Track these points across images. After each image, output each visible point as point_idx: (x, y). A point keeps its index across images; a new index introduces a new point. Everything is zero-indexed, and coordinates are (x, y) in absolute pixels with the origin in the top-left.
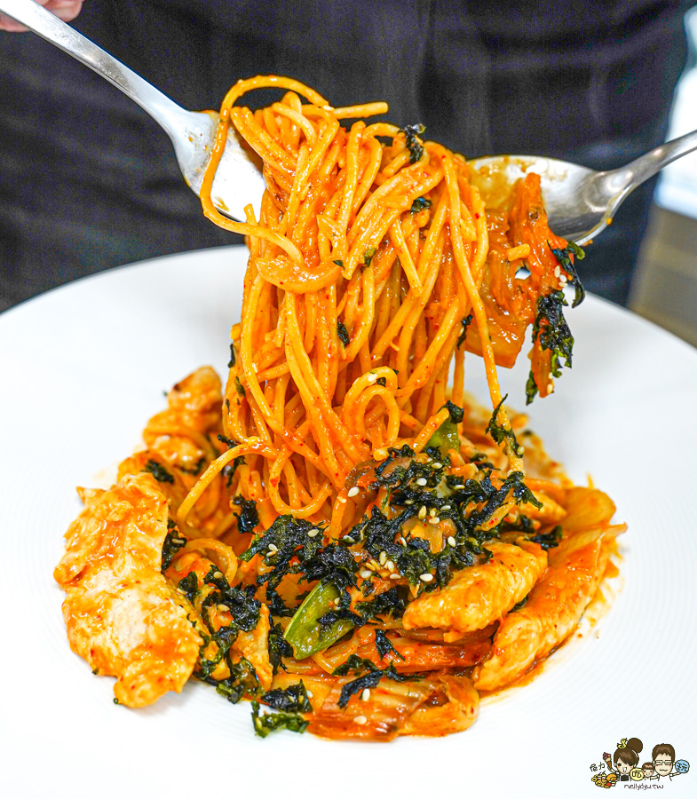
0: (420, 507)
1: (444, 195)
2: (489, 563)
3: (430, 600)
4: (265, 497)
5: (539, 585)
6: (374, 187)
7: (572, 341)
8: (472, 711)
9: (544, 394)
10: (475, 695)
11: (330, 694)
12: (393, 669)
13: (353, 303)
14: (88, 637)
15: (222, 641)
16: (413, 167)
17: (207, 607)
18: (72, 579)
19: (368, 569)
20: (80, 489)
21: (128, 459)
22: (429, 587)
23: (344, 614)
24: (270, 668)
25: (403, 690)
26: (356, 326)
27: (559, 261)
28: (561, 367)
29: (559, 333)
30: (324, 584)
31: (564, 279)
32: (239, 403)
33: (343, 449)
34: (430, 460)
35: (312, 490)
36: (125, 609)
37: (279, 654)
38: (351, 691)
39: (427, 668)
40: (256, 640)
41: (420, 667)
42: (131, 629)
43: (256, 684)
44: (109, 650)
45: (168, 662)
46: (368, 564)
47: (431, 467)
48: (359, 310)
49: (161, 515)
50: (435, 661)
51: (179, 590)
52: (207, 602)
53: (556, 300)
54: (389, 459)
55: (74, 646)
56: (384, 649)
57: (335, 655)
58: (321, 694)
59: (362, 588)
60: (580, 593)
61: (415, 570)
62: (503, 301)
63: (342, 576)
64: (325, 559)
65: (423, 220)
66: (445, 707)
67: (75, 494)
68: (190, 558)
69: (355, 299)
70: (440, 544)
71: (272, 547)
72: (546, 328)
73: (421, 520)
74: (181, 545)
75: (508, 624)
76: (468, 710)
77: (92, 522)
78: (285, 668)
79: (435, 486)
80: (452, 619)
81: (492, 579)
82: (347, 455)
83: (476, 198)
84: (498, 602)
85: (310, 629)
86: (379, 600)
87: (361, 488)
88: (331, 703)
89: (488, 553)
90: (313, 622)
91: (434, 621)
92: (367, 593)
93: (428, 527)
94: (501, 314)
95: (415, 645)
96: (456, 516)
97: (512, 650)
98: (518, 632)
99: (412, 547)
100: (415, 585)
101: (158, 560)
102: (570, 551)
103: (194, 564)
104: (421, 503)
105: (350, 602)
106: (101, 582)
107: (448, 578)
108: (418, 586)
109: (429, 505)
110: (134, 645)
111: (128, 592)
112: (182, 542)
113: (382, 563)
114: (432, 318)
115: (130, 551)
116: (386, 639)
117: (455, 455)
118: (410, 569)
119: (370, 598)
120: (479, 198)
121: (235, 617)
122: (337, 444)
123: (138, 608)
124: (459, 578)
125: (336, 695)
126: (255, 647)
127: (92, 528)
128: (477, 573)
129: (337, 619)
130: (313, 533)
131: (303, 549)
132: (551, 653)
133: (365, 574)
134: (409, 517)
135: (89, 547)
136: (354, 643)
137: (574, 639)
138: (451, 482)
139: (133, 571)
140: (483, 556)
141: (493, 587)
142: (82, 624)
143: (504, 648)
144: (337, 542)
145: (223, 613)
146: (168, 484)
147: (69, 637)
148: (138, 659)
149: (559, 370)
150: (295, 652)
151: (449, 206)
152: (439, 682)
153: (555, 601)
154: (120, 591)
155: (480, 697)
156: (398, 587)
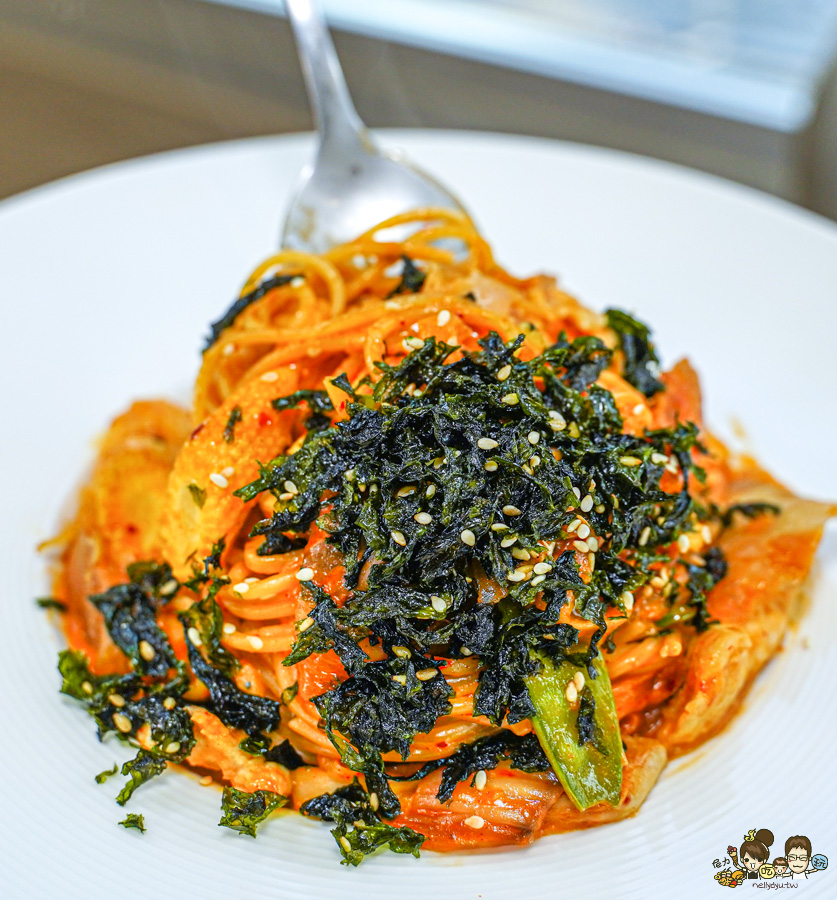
97: (721, 681)
98: (728, 653)
143: (710, 682)
155: (671, 757)
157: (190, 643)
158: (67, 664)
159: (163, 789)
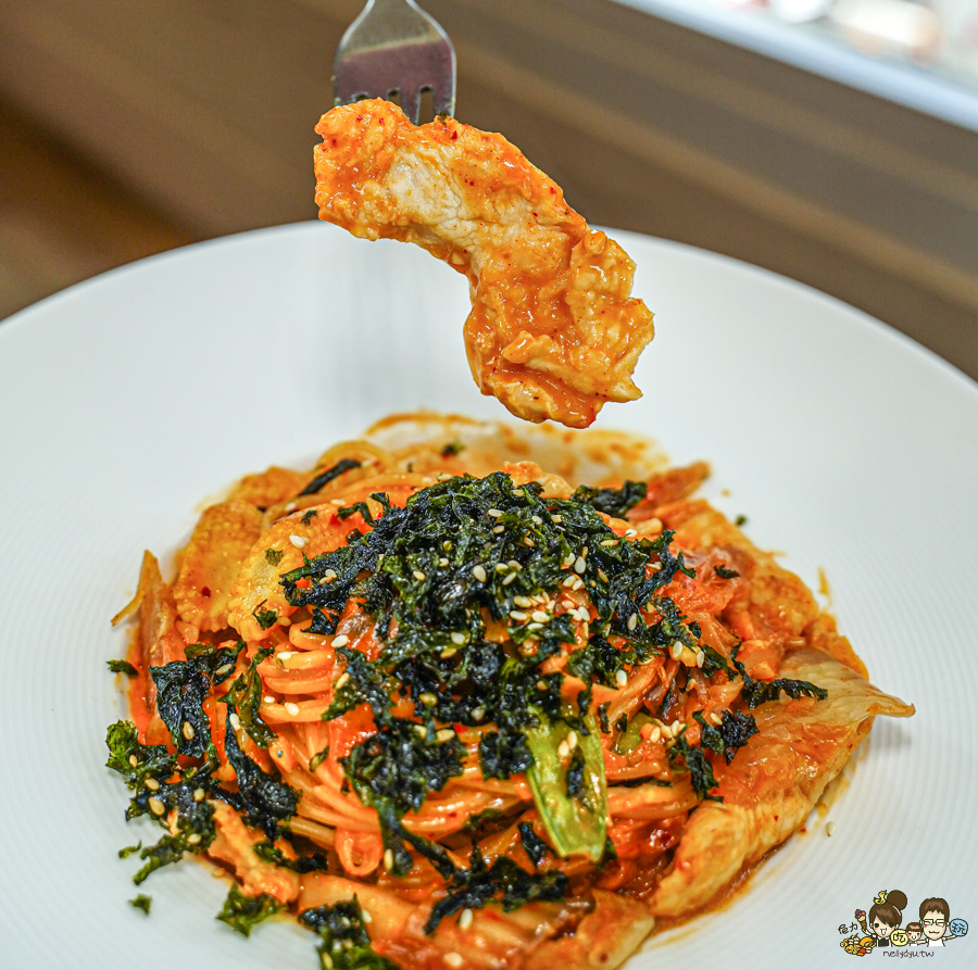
97: (701, 863)
98: (710, 836)
132: (767, 857)
143: (690, 860)
157: (229, 726)
158: (117, 736)
159: (181, 877)
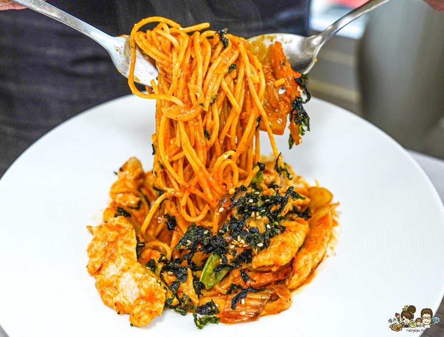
0: (252, 212)
1: (242, 62)
2: (285, 232)
3: (263, 254)
4: (178, 213)
5: (307, 238)
6: (210, 64)
7: (309, 119)
8: (290, 300)
9: (298, 143)
10: (289, 292)
11: (226, 304)
12: (251, 287)
13: (209, 120)
14: (112, 298)
15: (174, 289)
16: (225, 51)
17: (162, 274)
18: (97, 271)
19: (233, 244)
20: (90, 228)
21: (108, 209)
22: (262, 248)
23: (224, 266)
24: (197, 296)
25: (258, 296)
26: (212, 130)
27: (298, 84)
28: (304, 131)
29: (303, 116)
30: (214, 254)
31: (301, 91)
32: (161, 173)
33: (214, 189)
34: (253, 190)
35: (201, 208)
36: (127, 282)
37: (200, 289)
38: (235, 301)
39: (266, 283)
40: (188, 285)
41: (262, 283)
42: (132, 292)
43: (192, 305)
44: (124, 303)
45: (152, 303)
46: (232, 242)
47: (254, 194)
48: (213, 123)
49: (132, 235)
50: (269, 280)
51: (147, 268)
52: (162, 272)
53: (299, 101)
54: (235, 193)
55: (106, 303)
56: (246, 279)
57: (224, 284)
58: (222, 304)
59: (231, 254)
60: (325, 237)
61: (255, 242)
62: (274, 105)
63: (222, 250)
64: (214, 243)
65: (234, 75)
66: (278, 300)
67: (86, 229)
68: (148, 251)
69: (210, 118)
70: (263, 228)
71: (188, 241)
72: (296, 115)
73: (253, 218)
74: (142, 246)
75: (299, 259)
76: (289, 300)
77: (100, 243)
78: (203, 295)
79: (257, 202)
80: (275, 261)
81: (289, 240)
82: (216, 191)
83: (257, 61)
84: (293, 250)
85: (211, 275)
86: (240, 257)
87: (225, 208)
88: (228, 308)
89: (284, 228)
90: (211, 272)
91: (267, 263)
92: (234, 255)
93: (257, 221)
94: (275, 111)
95: (259, 274)
96: (268, 214)
97: (303, 270)
98: (304, 261)
99: (252, 232)
100: (255, 249)
101: (135, 256)
102: (317, 219)
103: (151, 254)
104: (252, 211)
105: (227, 261)
106: (111, 271)
107: (269, 242)
108: (257, 249)
109: (255, 210)
110: (135, 298)
111: (126, 274)
112: (143, 245)
113: (239, 241)
114: (243, 120)
115: (122, 254)
116: (246, 274)
117: (264, 186)
118: (252, 242)
119: (236, 257)
120: (258, 62)
121: (177, 276)
122: (211, 187)
123: (133, 281)
124: (274, 242)
125: (229, 304)
126: (188, 289)
127: (100, 246)
128: (280, 238)
129: (222, 268)
130: (206, 232)
131: (202, 240)
132: (317, 266)
133: (232, 247)
134: (247, 218)
135: (101, 255)
136: (231, 278)
137: (325, 258)
138: (263, 198)
139: (125, 263)
140: (282, 229)
141: (290, 243)
142: (108, 292)
143: (299, 270)
144: (216, 234)
145: (170, 275)
146: (128, 217)
147: (102, 299)
148: (138, 305)
149: (304, 132)
150: (206, 286)
151: (245, 67)
152: (272, 289)
153: (316, 243)
154: (122, 274)
155: (291, 292)
156: (247, 250)
